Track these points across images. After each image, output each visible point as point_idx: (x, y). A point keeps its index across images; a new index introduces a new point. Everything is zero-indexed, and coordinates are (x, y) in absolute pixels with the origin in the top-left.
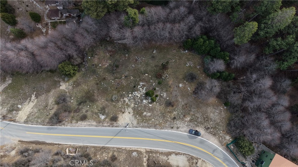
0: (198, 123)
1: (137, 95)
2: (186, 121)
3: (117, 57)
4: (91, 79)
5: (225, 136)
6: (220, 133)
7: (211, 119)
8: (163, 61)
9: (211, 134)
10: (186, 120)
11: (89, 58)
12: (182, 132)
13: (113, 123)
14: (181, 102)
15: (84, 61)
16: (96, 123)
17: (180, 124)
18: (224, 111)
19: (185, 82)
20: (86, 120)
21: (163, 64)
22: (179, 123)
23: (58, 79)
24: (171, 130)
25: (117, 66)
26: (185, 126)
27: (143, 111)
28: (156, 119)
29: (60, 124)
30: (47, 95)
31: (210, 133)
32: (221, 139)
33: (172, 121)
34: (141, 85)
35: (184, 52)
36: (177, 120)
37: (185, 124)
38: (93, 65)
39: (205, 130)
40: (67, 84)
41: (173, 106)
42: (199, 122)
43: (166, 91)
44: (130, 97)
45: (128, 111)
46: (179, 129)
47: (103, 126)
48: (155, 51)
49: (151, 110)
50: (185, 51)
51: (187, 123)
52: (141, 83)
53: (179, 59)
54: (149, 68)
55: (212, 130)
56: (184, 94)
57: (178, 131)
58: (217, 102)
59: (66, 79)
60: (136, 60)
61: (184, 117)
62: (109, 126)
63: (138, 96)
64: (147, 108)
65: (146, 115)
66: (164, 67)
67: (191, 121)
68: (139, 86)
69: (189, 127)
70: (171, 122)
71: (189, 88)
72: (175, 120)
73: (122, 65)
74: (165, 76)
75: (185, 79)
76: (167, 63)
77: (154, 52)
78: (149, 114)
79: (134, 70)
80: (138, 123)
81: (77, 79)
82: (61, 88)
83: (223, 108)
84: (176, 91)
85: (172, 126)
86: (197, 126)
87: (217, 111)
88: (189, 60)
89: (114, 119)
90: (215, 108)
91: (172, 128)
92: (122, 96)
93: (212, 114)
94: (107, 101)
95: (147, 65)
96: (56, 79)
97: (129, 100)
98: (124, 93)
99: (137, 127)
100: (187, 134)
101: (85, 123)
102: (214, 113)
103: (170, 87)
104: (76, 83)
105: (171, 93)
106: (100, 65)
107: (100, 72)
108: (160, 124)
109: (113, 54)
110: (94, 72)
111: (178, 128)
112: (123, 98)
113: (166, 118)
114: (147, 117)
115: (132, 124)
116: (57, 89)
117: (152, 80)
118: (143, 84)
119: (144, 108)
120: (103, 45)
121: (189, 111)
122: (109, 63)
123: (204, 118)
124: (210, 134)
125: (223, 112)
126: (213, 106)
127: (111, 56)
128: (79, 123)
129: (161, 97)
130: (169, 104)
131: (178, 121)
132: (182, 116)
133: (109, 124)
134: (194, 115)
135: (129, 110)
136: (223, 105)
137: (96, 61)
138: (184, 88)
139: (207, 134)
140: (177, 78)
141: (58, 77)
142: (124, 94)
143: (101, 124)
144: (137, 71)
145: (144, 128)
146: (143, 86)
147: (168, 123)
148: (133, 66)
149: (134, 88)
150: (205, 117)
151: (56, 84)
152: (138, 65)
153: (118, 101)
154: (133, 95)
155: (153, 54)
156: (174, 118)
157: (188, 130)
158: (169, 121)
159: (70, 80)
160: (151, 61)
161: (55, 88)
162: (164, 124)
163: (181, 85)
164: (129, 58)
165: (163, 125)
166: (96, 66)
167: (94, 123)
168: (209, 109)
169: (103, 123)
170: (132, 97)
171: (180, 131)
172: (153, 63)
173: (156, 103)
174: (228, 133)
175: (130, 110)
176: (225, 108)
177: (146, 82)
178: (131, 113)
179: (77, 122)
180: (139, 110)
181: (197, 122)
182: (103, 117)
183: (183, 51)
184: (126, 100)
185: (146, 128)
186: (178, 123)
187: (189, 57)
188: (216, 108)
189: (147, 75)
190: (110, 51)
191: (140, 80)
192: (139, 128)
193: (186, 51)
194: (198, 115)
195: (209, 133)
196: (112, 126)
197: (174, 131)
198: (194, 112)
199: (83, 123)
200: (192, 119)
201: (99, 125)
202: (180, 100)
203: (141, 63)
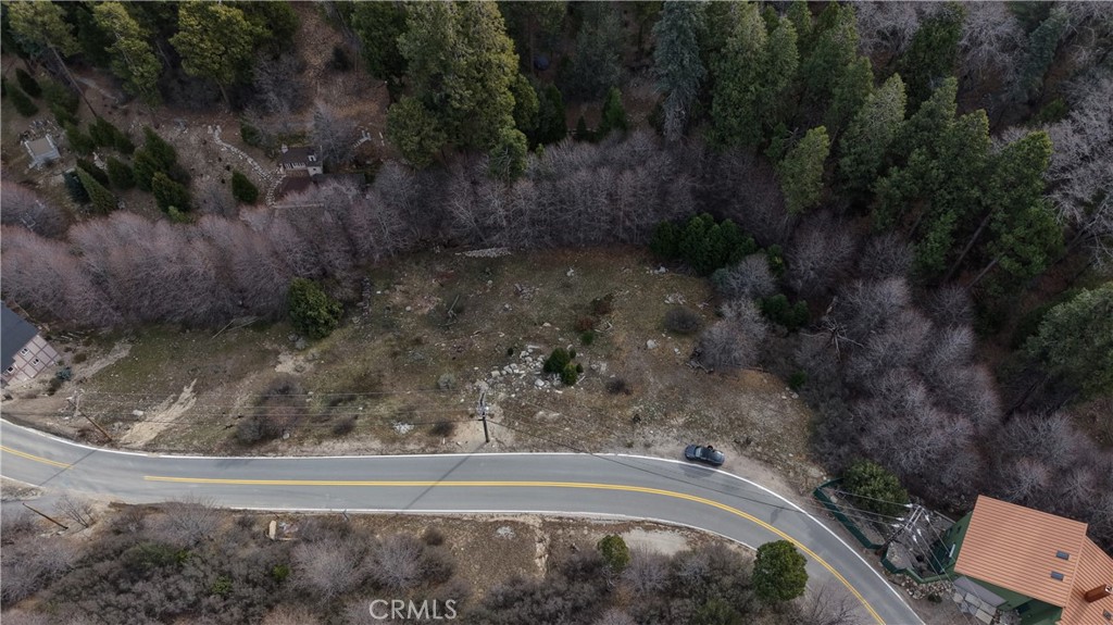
0: (713, 431)
1: (517, 371)
2: (673, 426)
3: (462, 287)
4: (378, 342)
5: (804, 466)
6: (788, 457)
7: (753, 424)
8: (599, 295)
9: (759, 459)
10: (673, 422)
11: (379, 292)
12: (663, 457)
13: (438, 442)
14: (655, 383)
15: (361, 299)
16: (383, 442)
17: (654, 436)
18: (791, 406)
19: (664, 335)
20: (349, 435)
21: (595, 301)
22: (652, 432)
23: (275, 346)
24: (627, 453)
25: (459, 311)
26: (670, 438)
27: (535, 410)
28: (576, 426)
29: (262, 449)
30: (231, 387)
31: (755, 456)
32: (791, 474)
33: (629, 428)
34: (530, 351)
35: (656, 272)
36: (645, 424)
37: (671, 434)
38: (388, 308)
39: (735, 448)
40: (301, 358)
41: (628, 393)
42: (715, 429)
43: (609, 357)
44: (495, 378)
46: (652, 449)
47: (405, 452)
48: (572, 271)
49: (556, 404)
50: (659, 269)
51: (678, 430)
52: (530, 346)
53: (642, 290)
54: (556, 312)
55: (759, 449)
56: (661, 365)
57: (650, 454)
58: (765, 381)
59: (300, 344)
60: (517, 293)
61: (665, 415)
62: (423, 451)
63: (519, 375)
64: (548, 399)
65: (543, 419)
66: (601, 308)
67: (687, 425)
68: (523, 353)
69: (685, 440)
70: (622, 430)
71: (676, 350)
72: (638, 424)
73: (475, 307)
74: (602, 326)
75: (663, 331)
76: (610, 298)
77: (569, 274)
78: (554, 415)
79: (510, 318)
80: (518, 439)
81: (334, 346)
82: (279, 368)
83: (790, 396)
84: (638, 358)
85: (629, 441)
86: (710, 437)
87: (772, 406)
88: (671, 291)
89: (444, 429)
90: (763, 399)
91: (630, 446)
92: (470, 377)
93: (754, 413)
94: (421, 390)
95: (549, 303)
96: (268, 346)
97: (492, 386)
98: (476, 368)
99: (513, 449)
100: (677, 462)
101: (346, 445)
102: (761, 410)
103: (618, 349)
104: (327, 356)
105: (623, 363)
106: (408, 308)
107: (407, 323)
108: (589, 439)
109: (447, 282)
110: (389, 326)
111: (647, 446)
112: (474, 382)
113: (607, 423)
114: (548, 423)
115: (499, 441)
116: (267, 373)
117: (562, 336)
118: (536, 347)
119: (538, 399)
120: (423, 262)
121: (682, 402)
122: (436, 304)
123: (730, 419)
124: (756, 461)
125: (789, 409)
126: (757, 392)
127: (442, 285)
128: (325, 443)
129: (592, 372)
130: (617, 387)
131: (647, 428)
132: (658, 415)
133: (423, 445)
134: (698, 412)
136: (787, 389)
137: (397, 299)
138: (663, 349)
139: (745, 461)
140: (639, 329)
141: (275, 342)
142: (476, 372)
143: (397, 445)
144: (519, 320)
145: (538, 452)
146: (536, 353)
147: (617, 434)
148: (507, 306)
149: (511, 353)
150: (733, 418)
151: (267, 358)
152: (522, 304)
153: (453, 389)
154: (504, 373)
155: (565, 279)
156: (636, 419)
157: (682, 449)
158: (617, 428)
159: (311, 347)
160: (559, 296)
161: (261, 370)
162: (601, 437)
163: (650, 343)
164: (495, 288)
165: (599, 440)
166: (396, 309)
167: (376, 444)
168: (745, 401)
169: (403, 444)
170: (502, 378)
171: (657, 454)
172: (564, 300)
173: (577, 387)
174: (814, 461)
175: (494, 409)
176: (795, 396)
177: (546, 342)
178: (496, 416)
179: (320, 443)
180: (523, 407)
181: (707, 428)
182: (404, 428)
183: (654, 270)
184: (484, 386)
185: (545, 452)
186: (649, 432)
187: (672, 283)
188: (767, 397)
189: (547, 324)
190: (440, 276)
191: (528, 339)
192: (520, 452)
193: (663, 269)
194: (710, 413)
195: (749, 457)
196: (433, 449)
197: (635, 456)
198: (695, 405)
199: (339, 444)
200: (691, 422)
201: (391, 447)
202: (652, 380)
203: (530, 300)
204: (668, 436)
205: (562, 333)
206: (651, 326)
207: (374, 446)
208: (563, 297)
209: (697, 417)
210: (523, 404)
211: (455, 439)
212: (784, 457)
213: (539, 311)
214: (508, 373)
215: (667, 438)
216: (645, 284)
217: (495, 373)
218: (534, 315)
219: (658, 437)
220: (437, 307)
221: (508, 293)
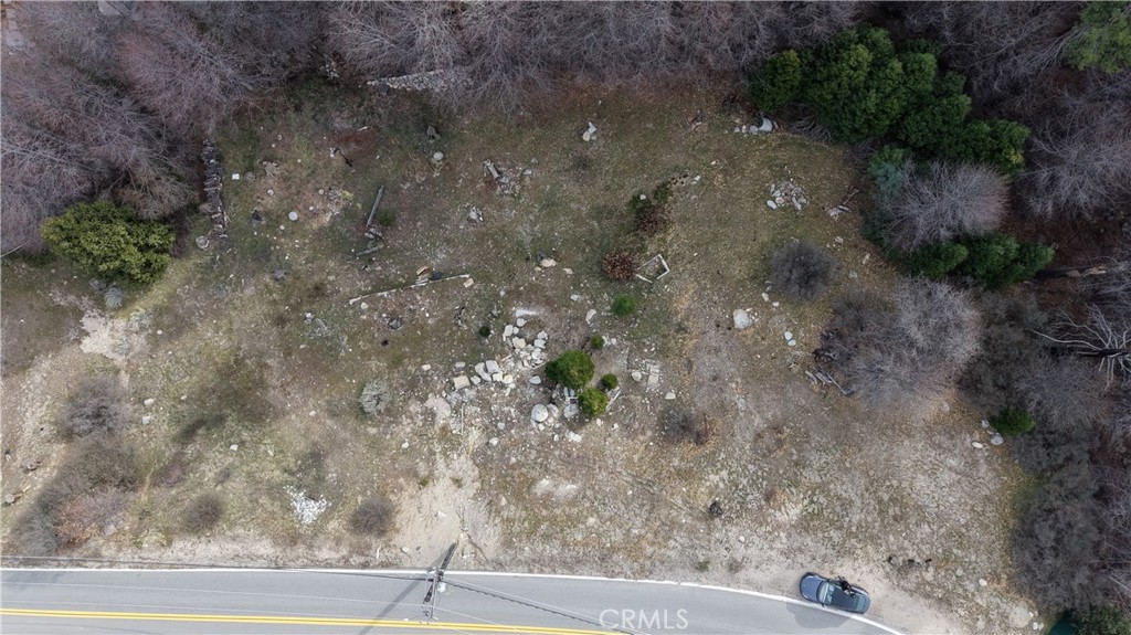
0: (850, 534)
1: (498, 377)
2: (779, 526)
3: (385, 166)
4: (250, 291)
5: (1003, 606)
6: (978, 588)
7: (920, 508)
8: (639, 186)
9: (927, 596)
10: (781, 517)
11: (236, 177)
12: (759, 589)
13: (369, 547)
14: (748, 412)
15: (204, 198)
16: (276, 544)
17: (747, 546)
18: (988, 461)
19: (765, 297)
20: (216, 529)
21: (636, 199)
22: (742, 538)
23: (72, 298)
24: (698, 580)
25: (386, 221)
26: (773, 553)
27: (534, 474)
28: (607, 514)
29: (76, 556)
30: (12, 387)
31: (922, 591)
32: (981, 624)
33: (702, 527)
34: (521, 323)
35: (754, 129)
36: (730, 520)
37: (777, 545)
38: (257, 216)
39: (887, 576)
40: (121, 323)
41: (700, 439)
42: (854, 529)
43: (663, 353)
44: (461, 392)
45: (449, 473)
46: (741, 575)
47: (316, 563)
48: (592, 129)
49: (577, 464)
50: (760, 124)
51: (789, 536)
52: (520, 312)
53: (725, 172)
54: (563, 225)
55: (929, 576)
56: (762, 369)
57: (738, 584)
58: (947, 407)
59: (112, 299)
60: (491, 183)
61: (767, 499)
62: (346, 563)
63: (502, 386)
64: (557, 453)
65: (549, 495)
66: (646, 217)
67: (805, 524)
68: (509, 330)
69: (801, 558)
70: (691, 531)
71: (788, 336)
72: (717, 521)
73: (414, 212)
74: (649, 266)
75: (763, 285)
76: (662, 192)
77: (586, 137)
78: (568, 488)
79: (482, 238)
80: (508, 544)
81: (173, 297)
82: (88, 345)
83: (986, 440)
84: (717, 351)
85: (702, 559)
86: (843, 552)
87: (953, 462)
88: (780, 176)
89: (374, 520)
90: (940, 446)
91: (702, 567)
92: (416, 387)
93: (921, 481)
94: (333, 415)
95: (551, 206)
96: (59, 299)
97: (456, 410)
98: (426, 367)
99: (499, 566)
100: (785, 599)
101: (214, 549)
102: (932, 473)
103: (681, 329)
104: (166, 319)
105: (690, 364)
106: (293, 216)
107: (294, 250)
108: (632, 548)
110: (262, 255)
111: (734, 567)
112: (423, 399)
113: (664, 512)
114: (558, 505)
115: (475, 545)
116: (68, 355)
117: (577, 289)
118: (531, 313)
119: (539, 452)
120: (308, 106)
121: (797, 464)
122: (343, 203)
123: (880, 501)
124: (922, 601)
125: (984, 468)
126: (929, 432)
127: (348, 162)
128: (178, 544)
129: (633, 385)
130: (681, 427)
131: (734, 529)
132: (755, 498)
133: (344, 551)
134: (822, 488)
135: (456, 465)
136: (985, 424)
137: (270, 198)
138: (762, 331)
139: (901, 598)
140: (719, 277)
141: (69, 290)
142: (425, 375)
143: (301, 549)
144: (497, 244)
145: (542, 571)
146: (534, 324)
147: (679, 540)
148: (473, 215)
149: (483, 342)
150: (886, 498)
151: (60, 327)
152: (501, 207)
153: (393, 413)
154: (476, 380)
155: (579, 148)
156: (714, 510)
157: (794, 575)
158: (681, 526)
159: (133, 301)
160: (570, 187)
161: (56, 348)
162: (653, 544)
163: (741, 318)
164: (449, 170)
165: (649, 550)
166: (275, 219)
167: (265, 548)
168: (909, 453)
169: (311, 547)
170: (471, 393)
171: (749, 583)
172: (579, 197)
173: (607, 419)
174: (1020, 591)
175: (463, 464)
176: (998, 440)
177: (548, 302)
178: (467, 481)
179: (170, 543)
180: (513, 467)
181: (840, 528)
182: (309, 511)
183: (749, 123)
184: (440, 406)
185: (555, 572)
186: (735, 537)
187: (784, 155)
188: (947, 443)
189: (549, 263)
190: (344, 139)
191: (516, 295)
192: (511, 571)
193: (767, 126)
194: (846, 488)
195: (912, 593)
196: (362, 560)
197: (711, 586)
198: (820, 470)
199: (202, 546)
200: (812, 514)
201: (291, 554)
202: (741, 404)
203: (516, 197)
204: (771, 548)
205: (576, 283)
206: (739, 270)
207: (262, 551)
208: (576, 190)
209: (822, 500)
210: (513, 460)
211: (398, 540)
212: (971, 587)
213: (533, 224)
214: (483, 382)
215: (769, 552)
216: (730, 158)
217: (461, 381)
218: (524, 232)
219: (753, 551)
220: (345, 209)
221: (473, 182)
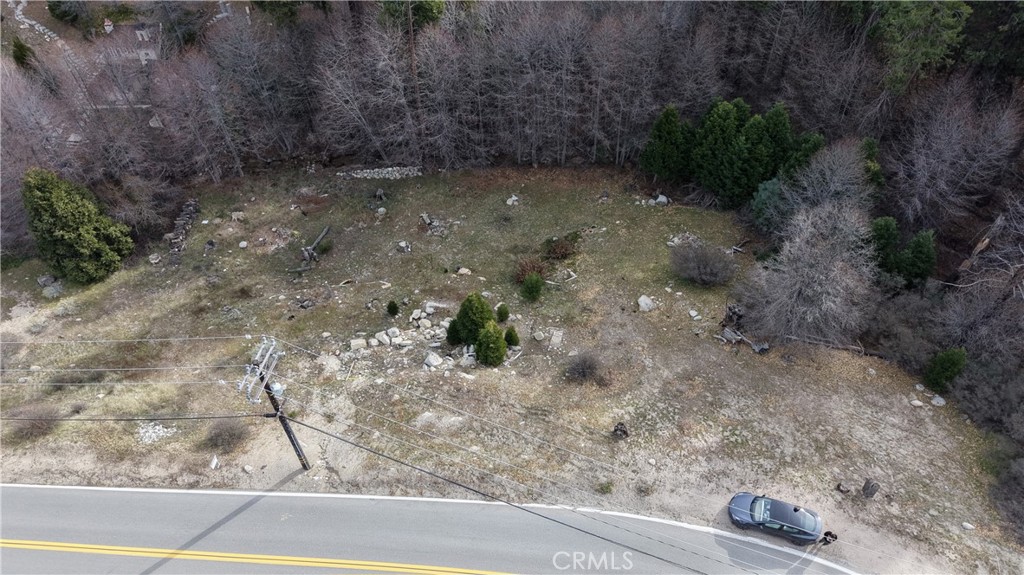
0: (785, 464)
1: (397, 341)
2: (696, 451)
4: (179, 291)
5: (1006, 555)
6: (965, 531)
7: (865, 454)
8: (556, 234)
9: (899, 532)
10: (697, 443)
11: (205, 222)
13: (207, 464)
14: (655, 368)
16: (100, 459)
17: (658, 469)
18: (935, 421)
19: (669, 290)
20: (40, 442)
21: (549, 242)
22: (652, 461)
23: (13, 293)
24: (598, 505)
25: (325, 250)
26: (692, 477)
27: (416, 408)
31: (890, 526)
34: (430, 310)
35: (652, 202)
36: (638, 445)
37: (696, 468)
38: (212, 244)
39: (840, 506)
40: (47, 312)
41: (602, 383)
42: (788, 459)
43: (568, 321)
44: (356, 351)
45: (322, 410)
46: (653, 499)
48: (514, 198)
50: (656, 198)
51: (708, 459)
52: (430, 304)
53: (628, 227)
56: (665, 337)
57: (648, 510)
58: (873, 371)
59: (50, 292)
60: (424, 227)
61: (681, 428)
63: (401, 347)
64: (446, 388)
65: (429, 427)
66: (558, 252)
67: (727, 450)
68: (416, 313)
70: (590, 456)
71: (693, 313)
73: (351, 245)
74: (559, 276)
75: (667, 284)
76: (574, 237)
77: (509, 202)
78: (453, 420)
83: (925, 400)
84: (622, 326)
85: (603, 480)
88: (677, 230)
91: (604, 489)
95: (473, 243)
97: (346, 364)
98: (325, 334)
99: (355, 486)
103: (584, 309)
105: (594, 333)
106: (243, 244)
107: (234, 266)
109: (312, 208)
111: (643, 491)
112: (313, 357)
113: (559, 439)
114: (439, 434)
115: (330, 469)
117: (488, 288)
118: (441, 306)
119: (425, 388)
121: (711, 404)
122: (289, 239)
127: (304, 213)
129: (536, 345)
131: (642, 452)
132: (666, 427)
134: (745, 425)
136: (919, 387)
138: (668, 312)
140: (623, 281)
141: (15, 287)
146: (439, 313)
147: (578, 462)
148: (403, 244)
152: (429, 242)
154: (374, 342)
155: (503, 209)
158: (579, 450)
160: (491, 233)
163: (645, 301)
164: (388, 219)
165: (539, 473)
168: (839, 406)
172: (499, 239)
176: (939, 401)
177: (457, 297)
180: (394, 404)
182: (153, 435)
183: (647, 199)
184: (330, 362)
186: (642, 458)
188: (882, 402)
189: (464, 271)
190: (302, 200)
191: (429, 292)
193: (662, 199)
194: (772, 427)
196: (192, 479)
197: (615, 513)
202: (648, 362)
203: (443, 238)
204: (689, 471)
205: (488, 285)
206: (645, 277)
207: (80, 467)
208: (497, 235)
209: (745, 433)
210: (397, 397)
211: (242, 459)
212: (953, 528)
214: (381, 343)
215: (686, 475)
217: (357, 343)
218: (446, 260)
219: (666, 474)
221: (408, 227)
